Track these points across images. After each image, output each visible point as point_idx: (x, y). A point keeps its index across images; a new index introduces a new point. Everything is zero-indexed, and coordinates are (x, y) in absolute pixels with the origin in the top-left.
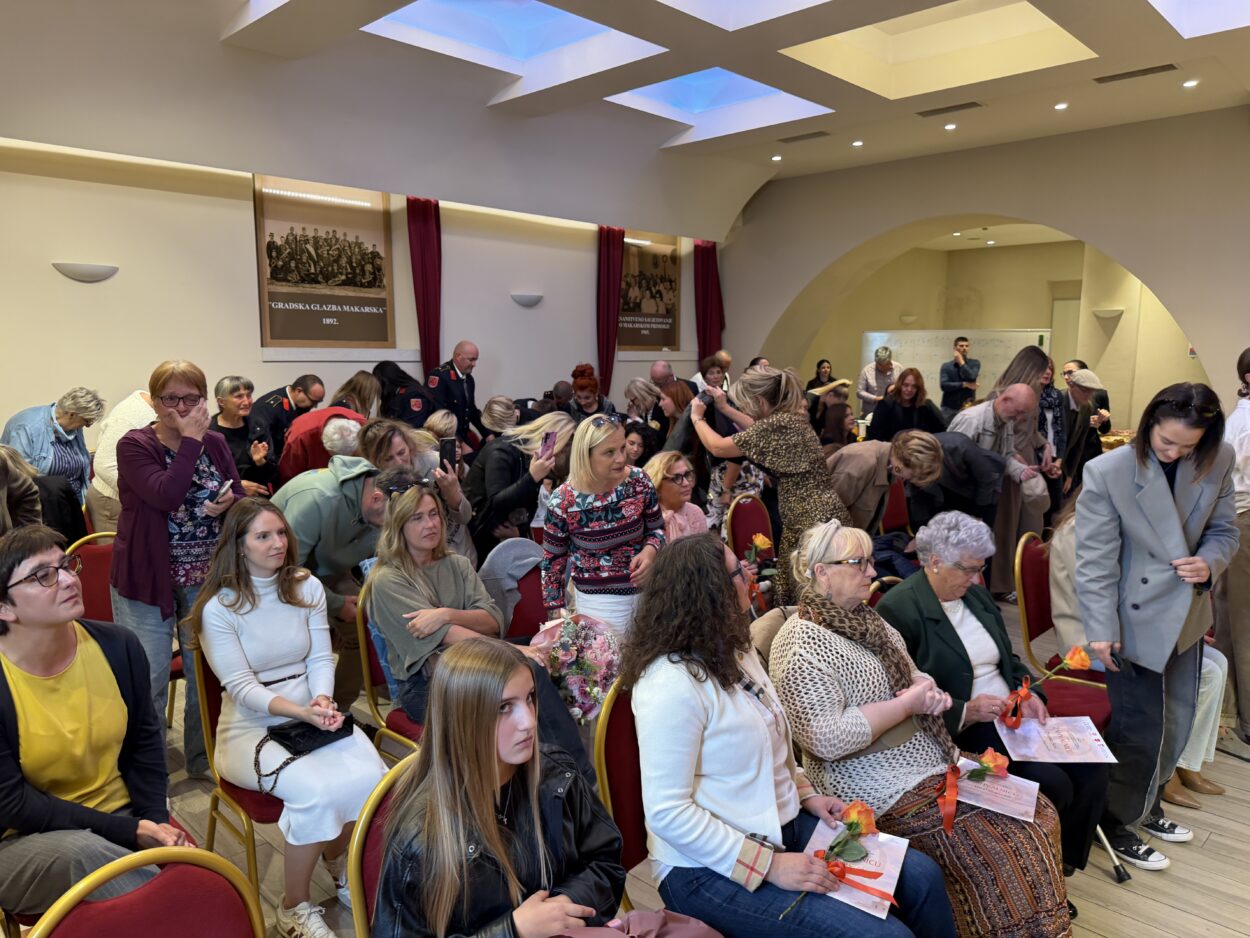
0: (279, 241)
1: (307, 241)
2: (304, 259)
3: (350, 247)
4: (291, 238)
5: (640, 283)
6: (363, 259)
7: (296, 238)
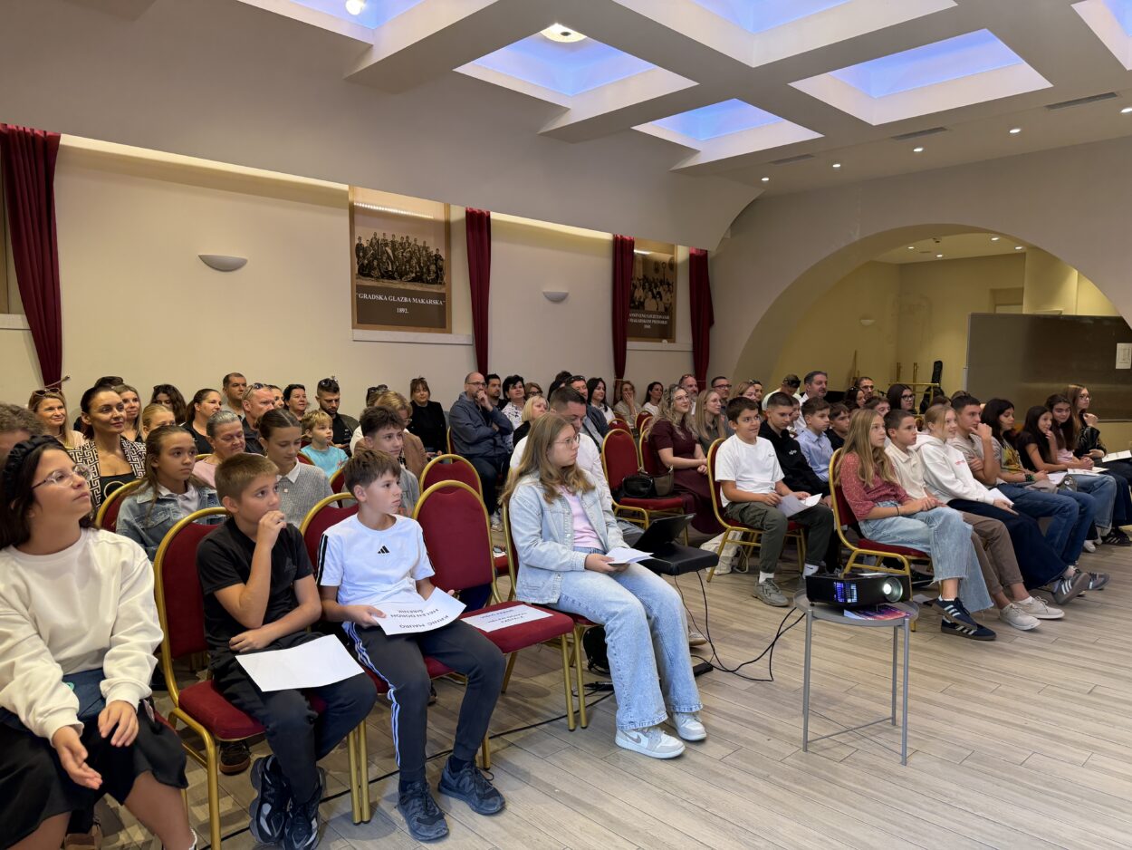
0: (365, 244)
1: (386, 245)
2: (384, 258)
3: (419, 251)
4: (374, 241)
5: (644, 286)
6: (429, 260)
7: (378, 242)
